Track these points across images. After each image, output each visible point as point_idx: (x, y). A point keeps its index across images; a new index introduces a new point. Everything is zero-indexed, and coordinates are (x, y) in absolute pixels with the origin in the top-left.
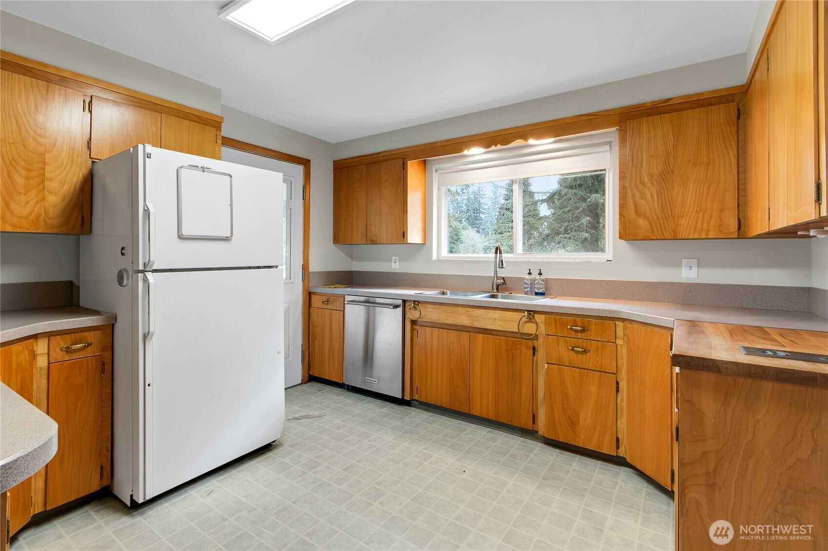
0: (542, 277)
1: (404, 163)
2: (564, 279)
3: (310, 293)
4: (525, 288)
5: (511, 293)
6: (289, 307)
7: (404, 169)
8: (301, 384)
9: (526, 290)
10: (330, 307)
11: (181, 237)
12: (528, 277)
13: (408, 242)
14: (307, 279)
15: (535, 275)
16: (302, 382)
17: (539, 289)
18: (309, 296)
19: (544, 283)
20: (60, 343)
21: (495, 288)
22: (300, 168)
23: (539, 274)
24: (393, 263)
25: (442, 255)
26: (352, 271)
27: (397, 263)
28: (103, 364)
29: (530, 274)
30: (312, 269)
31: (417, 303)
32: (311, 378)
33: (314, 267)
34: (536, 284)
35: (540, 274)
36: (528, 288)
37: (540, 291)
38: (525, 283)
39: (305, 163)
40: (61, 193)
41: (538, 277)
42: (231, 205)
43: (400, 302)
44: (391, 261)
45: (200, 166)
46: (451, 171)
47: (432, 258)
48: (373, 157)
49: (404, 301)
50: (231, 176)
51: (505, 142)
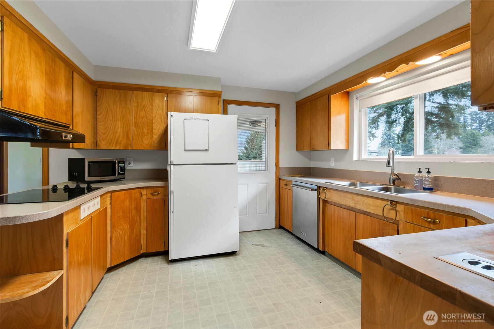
0: (430, 175)
1: (329, 97)
2: (455, 178)
3: (280, 179)
4: (415, 183)
5: (405, 187)
6: (267, 185)
7: (329, 101)
8: (275, 229)
9: (415, 185)
10: (287, 187)
11: (185, 150)
12: (417, 174)
13: (331, 149)
14: (277, 171)
15: (424, 174)
16: (275, 227)
17: (426, 184)
18: (279, 181)
19: (430, 180)
20: (150, 191)
21: (391, 182)
22: (274, 110)
23: (427, 173)
24: (331, 162)
25: (362, 157)
26: (310, 167)
27: (333, 162)
28: (165, 201)
29: (420, 172)
30: (281, 165)
31: (325, 188)
32: (280, 227)
33: (282, 165)
34: (424, 181)
35: (429, 172)
36: (416, 183)
37: (427, 187)
38: (415, 180)
39: (277, 106)
40: (158, 134)
41: (426, 175)
42: (208, 134)
43: (316, 187)
44: (330, 161)
45: (193, 118)
46: (367, 97)
47: (353, 160)
48: (313, 96)
49: (319, 187)
50: (208, 120)
51: (391, 69)
